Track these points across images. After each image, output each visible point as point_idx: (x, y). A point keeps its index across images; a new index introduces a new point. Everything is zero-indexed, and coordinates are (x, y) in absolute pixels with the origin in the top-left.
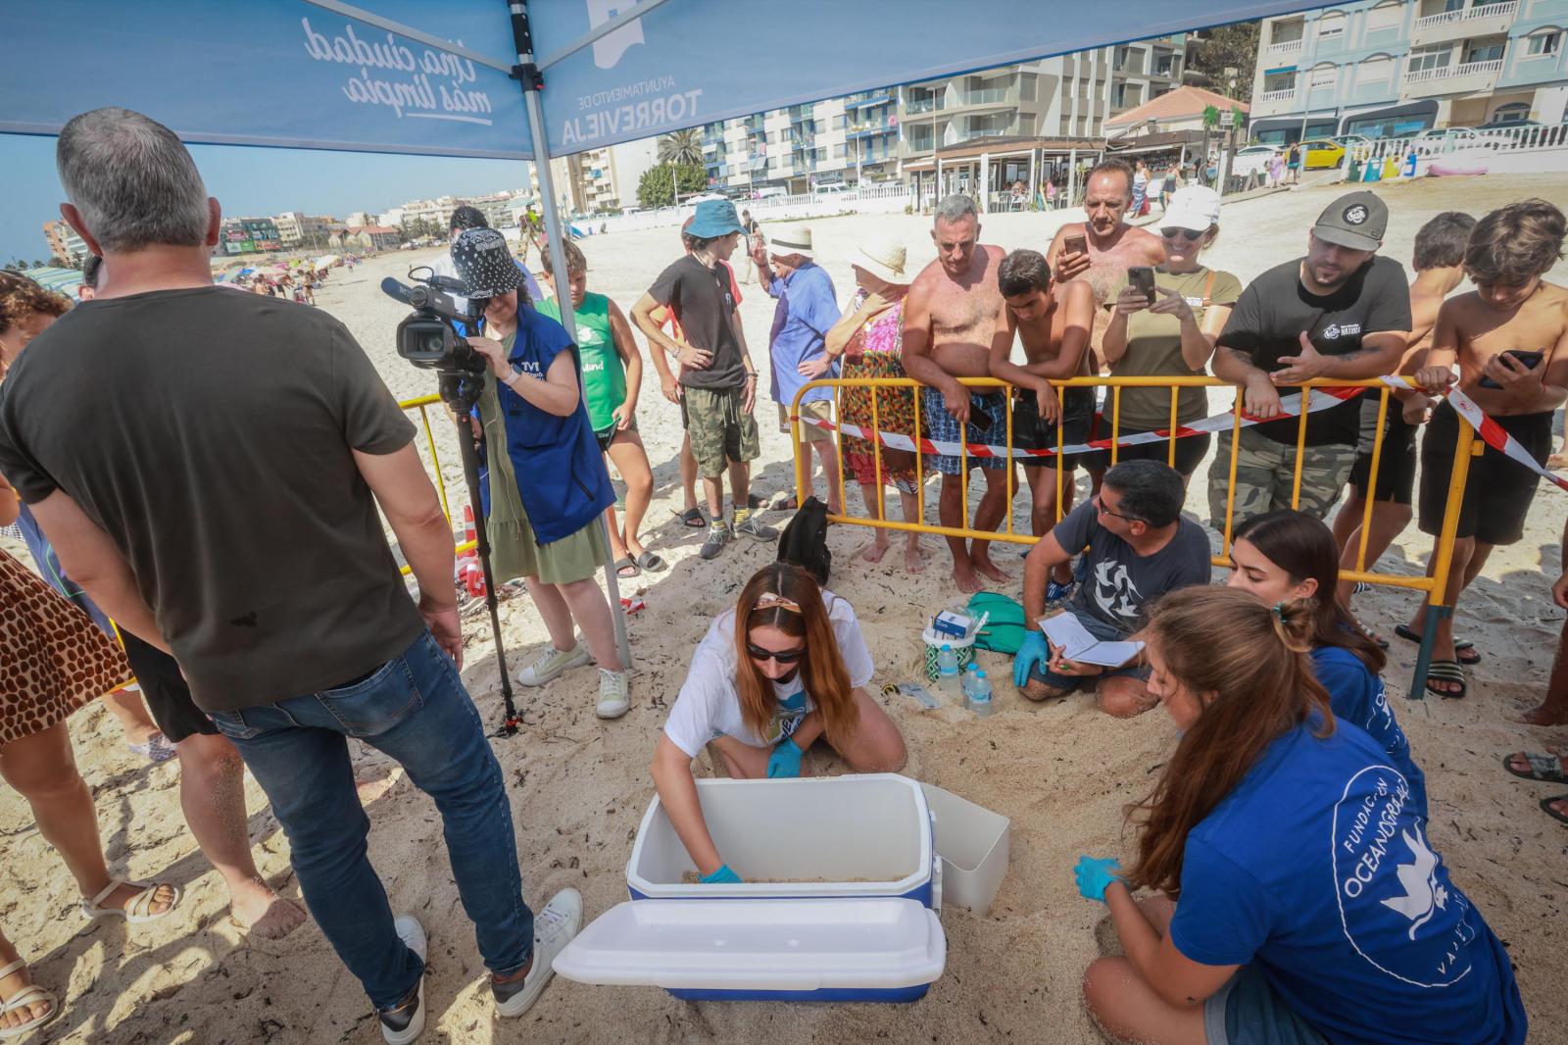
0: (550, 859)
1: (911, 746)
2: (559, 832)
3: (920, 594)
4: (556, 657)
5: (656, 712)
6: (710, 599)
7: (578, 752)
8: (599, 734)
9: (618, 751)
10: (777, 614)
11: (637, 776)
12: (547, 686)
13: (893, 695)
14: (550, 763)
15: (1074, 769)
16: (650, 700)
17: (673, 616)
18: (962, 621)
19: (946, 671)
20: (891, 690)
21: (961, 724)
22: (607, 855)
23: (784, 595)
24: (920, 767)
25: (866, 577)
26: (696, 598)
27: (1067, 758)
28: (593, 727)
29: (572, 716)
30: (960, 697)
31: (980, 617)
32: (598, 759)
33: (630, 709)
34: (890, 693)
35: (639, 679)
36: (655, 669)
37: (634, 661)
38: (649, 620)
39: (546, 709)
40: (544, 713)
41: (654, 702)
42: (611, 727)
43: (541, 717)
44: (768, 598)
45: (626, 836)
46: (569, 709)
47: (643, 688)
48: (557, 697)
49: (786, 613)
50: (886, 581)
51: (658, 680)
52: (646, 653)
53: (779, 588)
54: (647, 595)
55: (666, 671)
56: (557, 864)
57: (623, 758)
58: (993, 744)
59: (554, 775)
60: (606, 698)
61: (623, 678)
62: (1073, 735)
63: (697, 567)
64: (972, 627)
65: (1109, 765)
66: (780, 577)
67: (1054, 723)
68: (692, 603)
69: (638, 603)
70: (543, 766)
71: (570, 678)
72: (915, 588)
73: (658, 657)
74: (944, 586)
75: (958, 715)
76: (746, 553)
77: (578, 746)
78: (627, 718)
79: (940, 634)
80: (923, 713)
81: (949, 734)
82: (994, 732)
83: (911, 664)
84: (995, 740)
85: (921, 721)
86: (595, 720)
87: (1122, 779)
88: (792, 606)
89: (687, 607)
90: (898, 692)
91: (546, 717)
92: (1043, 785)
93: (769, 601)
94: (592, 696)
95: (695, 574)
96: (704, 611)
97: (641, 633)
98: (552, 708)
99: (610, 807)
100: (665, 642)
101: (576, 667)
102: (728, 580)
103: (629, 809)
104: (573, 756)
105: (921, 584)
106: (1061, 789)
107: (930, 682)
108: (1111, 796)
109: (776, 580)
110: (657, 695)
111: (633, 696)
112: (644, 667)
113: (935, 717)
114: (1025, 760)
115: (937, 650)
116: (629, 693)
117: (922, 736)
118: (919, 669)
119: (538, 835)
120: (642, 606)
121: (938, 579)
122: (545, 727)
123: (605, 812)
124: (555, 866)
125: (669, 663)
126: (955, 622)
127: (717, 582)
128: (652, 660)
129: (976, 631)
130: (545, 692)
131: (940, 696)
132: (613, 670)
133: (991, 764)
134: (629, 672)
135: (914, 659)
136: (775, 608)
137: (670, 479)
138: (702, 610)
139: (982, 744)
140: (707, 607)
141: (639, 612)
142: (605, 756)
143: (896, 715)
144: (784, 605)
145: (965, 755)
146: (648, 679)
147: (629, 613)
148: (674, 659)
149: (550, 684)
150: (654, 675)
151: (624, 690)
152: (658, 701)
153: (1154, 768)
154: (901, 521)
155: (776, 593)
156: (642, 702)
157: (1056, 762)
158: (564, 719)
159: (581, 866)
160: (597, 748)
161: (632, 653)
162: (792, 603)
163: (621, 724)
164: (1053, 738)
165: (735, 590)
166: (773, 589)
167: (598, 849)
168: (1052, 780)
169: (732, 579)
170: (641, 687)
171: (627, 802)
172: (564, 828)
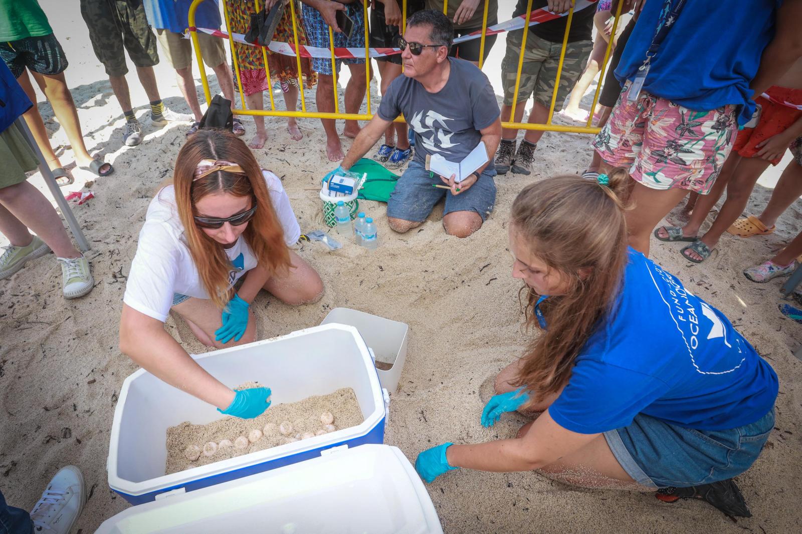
0: (40, 437)
1: (326, 279)
2: (46, 409)
3: (307, 163)
4: (15, 253)
5: (118, 285)
6: (148, 185)
7: (52, 333)
8: (70, 314)
9: (90, 325)
10: (220, 179)
11: (111, 345)
12: (13, 278)
13: (305, 242)
14: (26, 348)
15: (435, 276)
16: (111, 276)
17: (120, 201)
18: (349, 182)
19: (342, 220)
20: (303, 239)
21: (358, 257)
22: (97, 419)
23: (220, 158)
24: (335, 294)
25: (267, 154)
26: (136, 185)
27: (430, 270)
28: (62, 309)
29: (41, 301)
30: (354, 237)
31: (361, 177)
32: (71, 337)
33: (94, 286)
34: (303, 241)
35: (100, 259)
36: (111, 247)
37: (92, 244)
38: (100, 206)
39: (15, 300)
40: (14, 304)
41: (115, 277)
42: (79, 304)
43: (11, 307)
44: (206, 165)
45: (110, 398)
46: (37, 296)
47: (104, 265)
48: (24, 287)
49: (228, 176)
50: (281, 155)
51: (115, 257)
52: (102, 234)
53: (214, 153)
54: (95, 186)
55: (121, 248)
56: (50, 439)
57: (95, 331)
58: (381, 268)
59: (33, 357)
60: (70, 282)
61: (82, 262)
62: (433, 253)
63: (134, 159)
64: (356, 185)
65: (457, 269)
66: (210, 142)
67: (420, 247)
68: (134, 189)
69: (87, 194)
70: (20, 351)
71: (34, 267)
72: (303, 159)
73: (112, 237)
74: (322, 155)
75: (354, 251)
76: (172, 144)
77: (50, 328)
78: (92, 294)
79: (333, 193)
80: (329, 253)
81: (350, 265)
82: (381, 259)
83: (314, 216)
84: (382, 265)
85: (328, 259)
86: (63, 301)
87: (464, 277)
88: (233, 167)
89: (131, 192)
90: (308, 239)
91: (16, 306)
92: (416, 290)
93: (207, 167)
94: (57, 280)
95: (133, 165)
96: (146, 194)
97: (95, 219)
98: (20, 298)
99: (91, 378)
100: (116, 224)
101: (39, 257)
102: (161, 167)
103: (108, 376)
104: (48, 338)
105: (307, 156)
106: (428, 291)
107: (329, 228)
108: (459, 290)
109: (208, 145)
110: (116, 270)
111: (95, 274)
112: (101, 247)
113: (339, 255)
114: (404, 275)
115: (332, 205)
116: (91, 271)
117: (331, 270)
118: (319, 219)
119: (26, 417)
120: (91, 197)
121: (318, 151)
122: (16, 316)
123: (86, 384)
124: (48, 442)
125: (123, 241)
126: (344, 184)
127: (152, 170)
128: (107, 241)
129: (359, 188)
130: (11, 284)
131: (340, 238)
132: (70, 257)
133: (381, 281)
134: (88, 253)
135: (315, 213)
136: (216, 172)
137: (99, 91)
138: (143, 193)
139: (374, 269)
140: (148, 190)
141: (89, 202)
142: (77, 333)
143: (310, 258)
144: (224, 168)
145: (362, 278)
146: (107, 258)
147: (81, 203)
148: (127, 236)
149: (15, 275)
150: (112, 253)
151: (85, 271)
152: (118, 276)
153: (484, 267)
154: (285, 111)
155: (212, 158)
156: (104, 277)
157: (423, 273)
158: (33, 306)
159: (74, 434)
160: (70, 326)
161: (88, 237)
162: (232, 165)
163: (88, 300)
164: (420, 257)
165: (168, 175)
166: (209, 156)
167: (86, 415)
168: (421, 286)
169: (164, 166)
170: (101, 265)
171: (106, 369)
172: (50, 405)
